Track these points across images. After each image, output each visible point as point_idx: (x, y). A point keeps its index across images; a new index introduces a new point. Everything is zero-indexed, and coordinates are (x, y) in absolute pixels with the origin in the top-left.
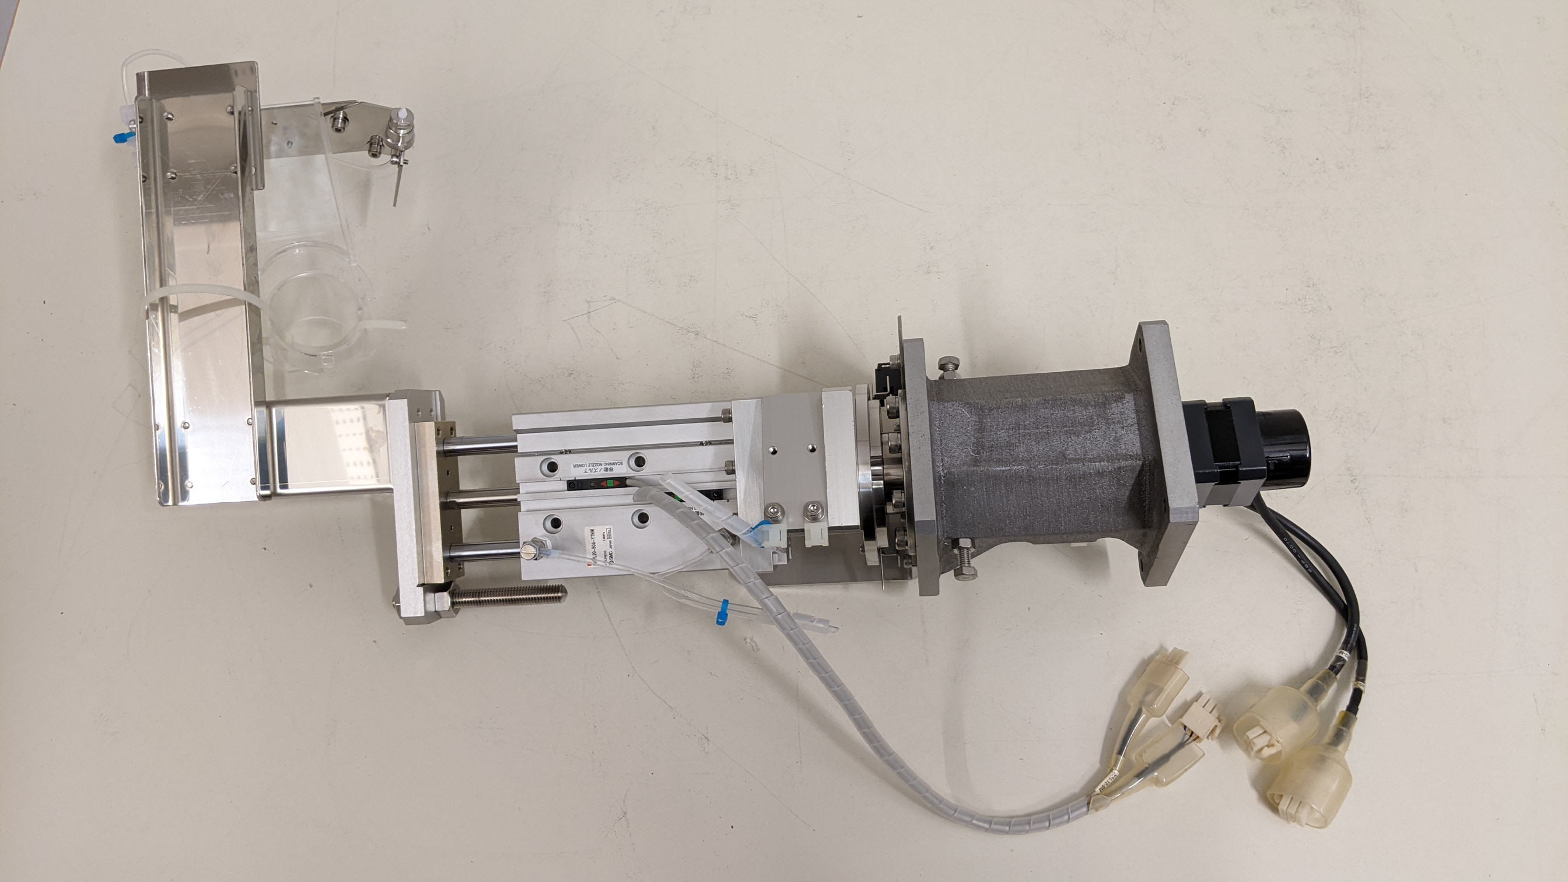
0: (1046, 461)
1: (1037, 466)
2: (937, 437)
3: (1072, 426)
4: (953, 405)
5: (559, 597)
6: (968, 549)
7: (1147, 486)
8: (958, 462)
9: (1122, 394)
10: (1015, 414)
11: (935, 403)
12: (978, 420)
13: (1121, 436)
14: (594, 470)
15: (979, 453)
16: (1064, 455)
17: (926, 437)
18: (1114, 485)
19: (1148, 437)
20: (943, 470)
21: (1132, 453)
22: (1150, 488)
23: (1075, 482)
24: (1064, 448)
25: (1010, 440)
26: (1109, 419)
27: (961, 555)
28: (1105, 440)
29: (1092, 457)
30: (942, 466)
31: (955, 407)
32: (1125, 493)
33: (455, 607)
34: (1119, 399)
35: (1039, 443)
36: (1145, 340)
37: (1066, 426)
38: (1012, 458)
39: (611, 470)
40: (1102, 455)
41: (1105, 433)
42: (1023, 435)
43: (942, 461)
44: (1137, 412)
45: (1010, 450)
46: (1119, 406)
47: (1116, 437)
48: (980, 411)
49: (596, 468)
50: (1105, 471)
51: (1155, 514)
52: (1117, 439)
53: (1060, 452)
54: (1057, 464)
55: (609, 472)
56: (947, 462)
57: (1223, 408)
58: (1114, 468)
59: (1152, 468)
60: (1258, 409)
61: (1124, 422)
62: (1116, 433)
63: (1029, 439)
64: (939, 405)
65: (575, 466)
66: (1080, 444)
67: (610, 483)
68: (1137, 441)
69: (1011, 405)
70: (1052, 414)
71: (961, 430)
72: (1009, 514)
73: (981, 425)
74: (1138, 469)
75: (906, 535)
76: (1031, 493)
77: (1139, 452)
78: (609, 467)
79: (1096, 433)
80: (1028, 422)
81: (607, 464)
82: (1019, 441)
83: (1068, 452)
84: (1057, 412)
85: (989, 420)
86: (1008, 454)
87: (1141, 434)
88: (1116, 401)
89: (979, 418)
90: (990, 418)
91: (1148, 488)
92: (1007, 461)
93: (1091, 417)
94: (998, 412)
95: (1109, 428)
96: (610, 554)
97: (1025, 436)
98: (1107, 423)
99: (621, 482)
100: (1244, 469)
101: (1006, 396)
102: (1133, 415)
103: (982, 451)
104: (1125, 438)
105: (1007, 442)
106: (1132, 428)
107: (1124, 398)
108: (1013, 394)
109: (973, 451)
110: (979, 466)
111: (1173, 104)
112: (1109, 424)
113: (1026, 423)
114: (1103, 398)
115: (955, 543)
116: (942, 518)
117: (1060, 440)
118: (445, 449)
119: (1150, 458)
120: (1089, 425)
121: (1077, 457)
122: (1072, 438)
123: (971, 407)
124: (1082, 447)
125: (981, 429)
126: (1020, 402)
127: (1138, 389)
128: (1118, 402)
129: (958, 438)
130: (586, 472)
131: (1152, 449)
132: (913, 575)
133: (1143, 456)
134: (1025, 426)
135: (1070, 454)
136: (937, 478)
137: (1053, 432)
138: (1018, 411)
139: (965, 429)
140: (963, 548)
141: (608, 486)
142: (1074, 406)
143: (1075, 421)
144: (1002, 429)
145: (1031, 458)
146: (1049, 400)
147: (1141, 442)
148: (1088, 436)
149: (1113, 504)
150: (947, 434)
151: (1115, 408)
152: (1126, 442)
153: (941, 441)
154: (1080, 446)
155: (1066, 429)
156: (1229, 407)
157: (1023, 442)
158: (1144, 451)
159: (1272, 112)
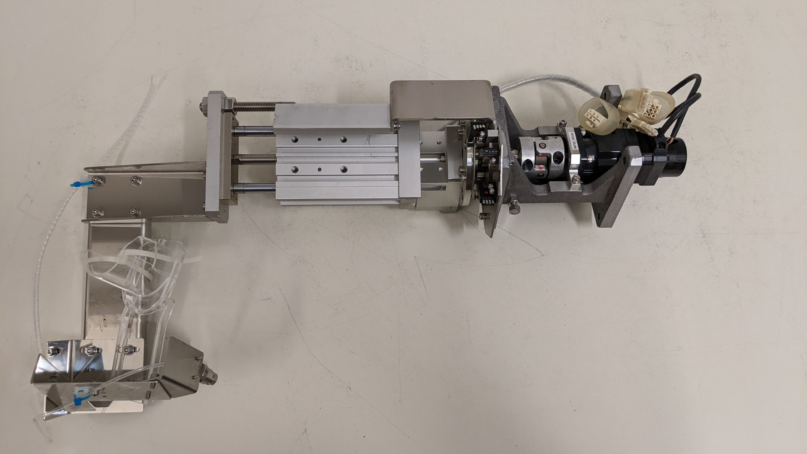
111: (607, 22)
159: (662, 26)
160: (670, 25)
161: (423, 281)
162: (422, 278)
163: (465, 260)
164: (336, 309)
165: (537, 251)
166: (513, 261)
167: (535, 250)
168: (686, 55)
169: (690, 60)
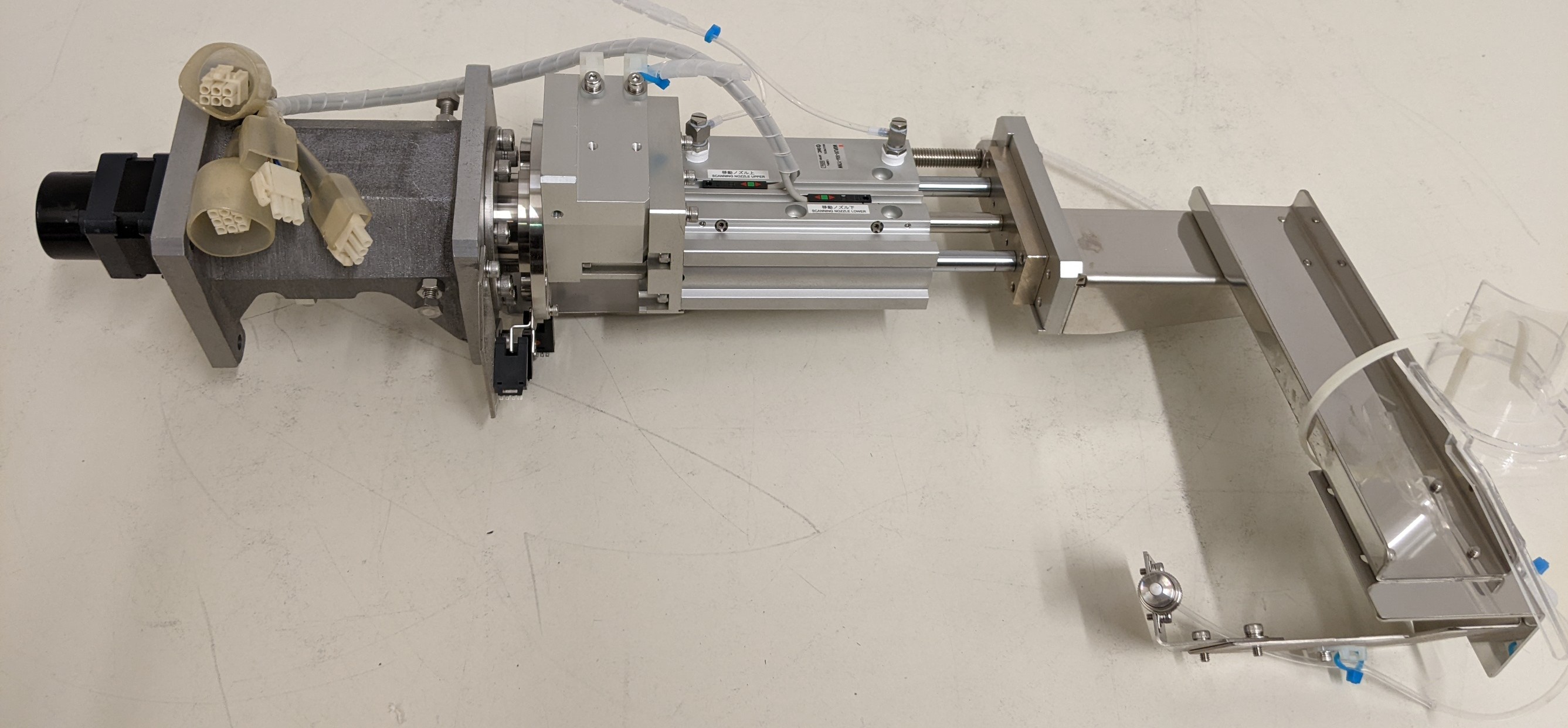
83: (312, 140)
92: (381, 135)
109: (415, 147)
111: (983, 87)
113: (351, 170)
125: (403, 168)
144: (379, 167)
159: (1094, 94)
160: (1111, 92)
161: (535, 590)
162: (534, 581)
163: (640, 541)
164: (320, 651)
165: (807, 523)
166: (749, 544)
167: (802, 520)
168: (1143, 144)
169: (1153, 153)
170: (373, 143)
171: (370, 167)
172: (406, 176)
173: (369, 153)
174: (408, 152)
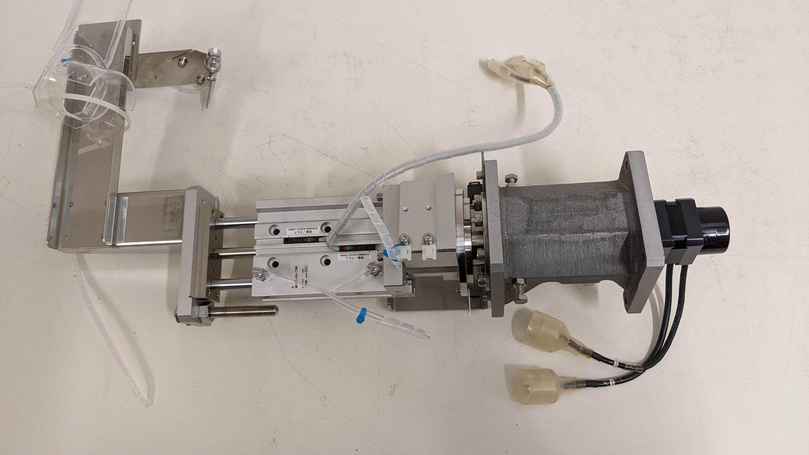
0: (570, 231)
1: (565, 234)
2: (504, 216)
3: (586, 211)
4: (514, 198)
5: (273, 312)
6: (522, 284)
7: (632, 247)
8: (517, 231)
9: (616, 193)
10: (552, 204)
11: (503, 197)
12: (529, 207)
13: (615, 217)
14: (300, 232)
15: (529, 226)
16: (581, 228)
17: (498, 215)
18: (611, 247)
19: (632, 218)
20: (508, 236)
21: (622, 227)
22: (633, 248)
23: (588, 244)
24: (581, 224)
25: (548, 219)
26: (608, 207)
27: (518, 288)
28: (606, 219)
29: (598, 229)
30: (507, 233)
31: (515, 200)
32: (618, 251)
33: (211, 318)
34: (615, 196)
35: (566, 220)
36: (630, 161)
37: (582, 211)
38: (550, 229)
39: (311, 232)
40: (604, 228)
41: (606, 215)
42: (556, 216)
43: (507, 230)
44: (625, 203)
45: (548, 224)
46: (614, 200)
47: (612, 217)
48: (530, 202)
49: (301, 231)
50: (606, 238)
51: (636, 264)
52: (613, 219)
53: (579, 226)
54: (577, 233)
55: (309, 233)
56: (510, 231)
57: (676, 204)
58: (612, 236)
59: (635, 236)
60: (698, 206)
61: (618, 209)
62: (613, 215)
63: (560, 219)
64: (506, 198)
65: (289, 230)
66: (591, 222)
67: (309, 240)
68: (625, 220)
69: (549, 198)
70: (574, 204)
71: (519, 213)
72: (547, 263)
73: (531, 210)
74: (626, 236)
75: (485, 277)
76: (561, 251)
77: (627, 227)
78: (309, 230)
79: (601, 215)
80: (559, 209)
81: (308, 229)
82: (554, 219)
83: (584, 226)
84: (577, 203)
85: (536, 207)
86: (547, 227)
87: (627, 216)
88: (612, 197)
89: (530, 206)
90: (536, 206)
91: (632, 249)
92: (546, 231)
93: (598, 206)
94: (541, 202)
95: (608, 212)
96: (306, 281)
97: (557, 216)
98: (607, 210)
99: (315, 239)
100: (689, 239)
101: (546, 194)
102: (623, 205)
103: (531, 225)
104: (618, 218)
105: (546, 220)
106: (622, 212)
107: (617, 195)
108: (550, 193)
109: (526, 225)
110: (530, 234)
112: (608, 210)
114: (604, 195)
115: (514, 281)
116: (507, 266)
117: (579, 219)
118: (216, 224)
119: (634, 230)
120: (596, 211)
121: (589, 229)
122: (586, 218)
123: (525, 199)
124: (592, 223)
125: (531, 212)
126: (554, 197)
127: (626, 190)
128: (614, 198)
129: (517, 217)
130: (295, 233)
131: (635, 224)
132: (488, 306)
133: (629, 229)
134: (558, 211)
135: (585, 227)
136: (504, 240)
137: (574, 214)
138: (553, 202)
139: (521, 212)
140: (519, 284)
141: (308, 241)
142: (587, 199)
143: (588, 208)
144: (544, 212)
145: (561, 229)
146: (572, 196)
147: (627, 220)
148: (596, 217)
149: (611, 258)
150: (510, 215)
151: (612, 201)
152: (619, 221)
153: (507, 219)
154: (591, 223)
155: (582, 213)
156: (680, 204)
157: (556, 220)
158: (630, 226)
159: (675, 38)
168: (699, 68)
169: (704, 74)
170: (550, 226)
171: (548, 212)
172: (528, 208)
173: (551, 220)
174: (530, 222)
